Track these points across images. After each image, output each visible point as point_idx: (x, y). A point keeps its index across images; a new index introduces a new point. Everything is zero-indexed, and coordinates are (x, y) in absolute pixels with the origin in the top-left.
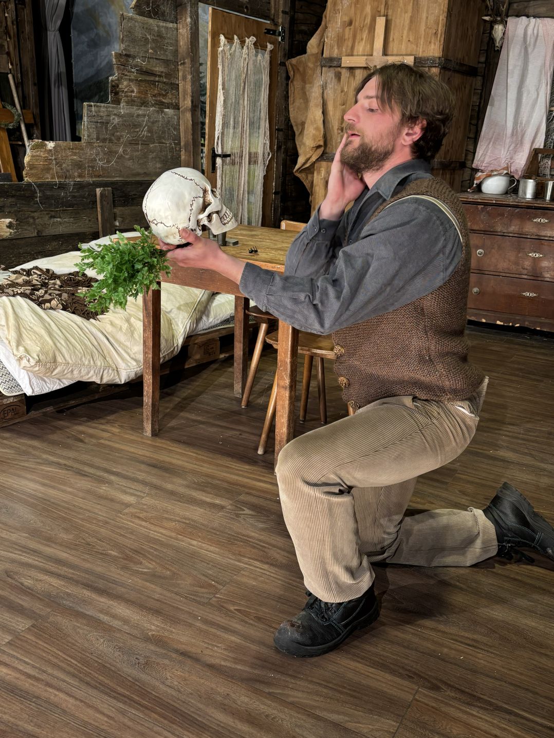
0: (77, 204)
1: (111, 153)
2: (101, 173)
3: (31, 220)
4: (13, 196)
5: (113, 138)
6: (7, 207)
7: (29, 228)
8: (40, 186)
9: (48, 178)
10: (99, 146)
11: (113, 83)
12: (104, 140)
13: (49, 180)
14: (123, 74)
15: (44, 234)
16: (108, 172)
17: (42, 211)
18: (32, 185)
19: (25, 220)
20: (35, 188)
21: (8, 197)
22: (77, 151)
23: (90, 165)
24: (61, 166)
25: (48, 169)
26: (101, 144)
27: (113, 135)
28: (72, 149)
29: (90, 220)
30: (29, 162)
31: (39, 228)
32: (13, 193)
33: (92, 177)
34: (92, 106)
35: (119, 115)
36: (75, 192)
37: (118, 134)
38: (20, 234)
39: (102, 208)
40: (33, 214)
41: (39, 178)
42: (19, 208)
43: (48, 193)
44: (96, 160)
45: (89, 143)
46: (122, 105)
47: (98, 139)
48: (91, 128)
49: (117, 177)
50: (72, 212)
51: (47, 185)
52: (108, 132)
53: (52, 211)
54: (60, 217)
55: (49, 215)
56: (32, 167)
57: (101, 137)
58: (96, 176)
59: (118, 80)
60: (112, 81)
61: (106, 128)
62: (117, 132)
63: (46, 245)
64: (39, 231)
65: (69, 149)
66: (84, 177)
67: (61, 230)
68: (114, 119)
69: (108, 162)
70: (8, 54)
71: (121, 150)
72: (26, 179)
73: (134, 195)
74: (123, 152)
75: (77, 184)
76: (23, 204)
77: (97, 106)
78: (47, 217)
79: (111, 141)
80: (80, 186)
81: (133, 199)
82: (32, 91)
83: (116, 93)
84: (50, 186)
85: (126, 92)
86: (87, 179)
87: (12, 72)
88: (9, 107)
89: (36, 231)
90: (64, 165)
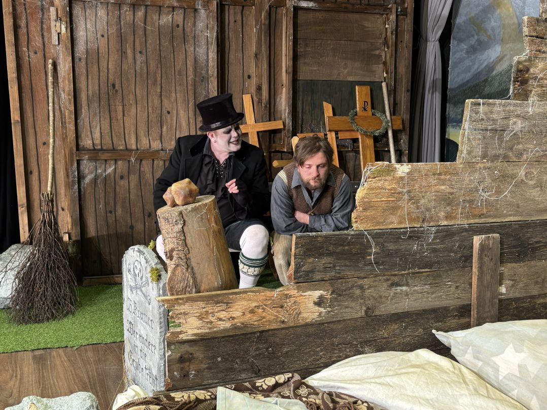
0: (438, 263)
1: (505, 177)
2: (485, 211)
3: (358, 292)
4: (330, 254)
5: (510, 154)
6: (319, 271)
7: (353, 304)
8: (377, 236)
9: (392, 223)
10: (485, 168)
11: (521, 66)
12: (495, 157)
13: (395, 226)
14: (539, 51)
15: (377, 313)
16: (496, 209)
17: (376, 276)
18: (364, 235)
19: (347, 292)
20: (368, 241)
21: (321, 255)
22: (448, 177)
23: (468, 198)
24: (417, 202)
25: (394, 209)
26: (489, 165)
27: (511, 149)
28: (440, 174)
29: (457, 287)
30: (364, 198)
31: (370, 303)
32: (331, 248)
33: (468, 218)
34: (479, 104)
35: (524, 118)
36: (437, 244)
37: (521, 146)
38: (337, 314)
39: (481, 268)
40: (360, 282)
41: (378, 223)
42: (339, 273)
43: (391, 246)
44: (477, 191)
45: (470, 164)
46: (531, 100)
47: (484, 156)
48: (474, 139)
49: (510, 215)
50: (428, 276)
51: (390, 234)
52: (504, 144)
53: (395, 275)
54: (407, 285)
55: (390, 282)
56: (367, 206)
57: (491, 152)
58: (474, 216)
59: (530, 60)
60: (519, 63)
61: (501, 139)
62: (519, 143)
63: (378, 330)
64: (368, 308)
65: (434, 174)
66: (455, 218)
67: (407, 304)
68: (515, 123)
69: (499, 192)
70: (385, 63)
71: (522, 173)
72: (354, 225)
73: (537, 242)
74: (526, 176)
75: (442, 231)
76: (345, 266)
77: (489, 104)
78: (385, 285)
79: (506, 159)
80: (447, 233)
81: (534, 250)
82: (404, 98)
83: (524, 82)
84: (395, 235)
85: (542, 79)
86: (459, 222)
87: (387, 81)
88: (378, 115)
89: (364, 308)
90: (422, 201)
